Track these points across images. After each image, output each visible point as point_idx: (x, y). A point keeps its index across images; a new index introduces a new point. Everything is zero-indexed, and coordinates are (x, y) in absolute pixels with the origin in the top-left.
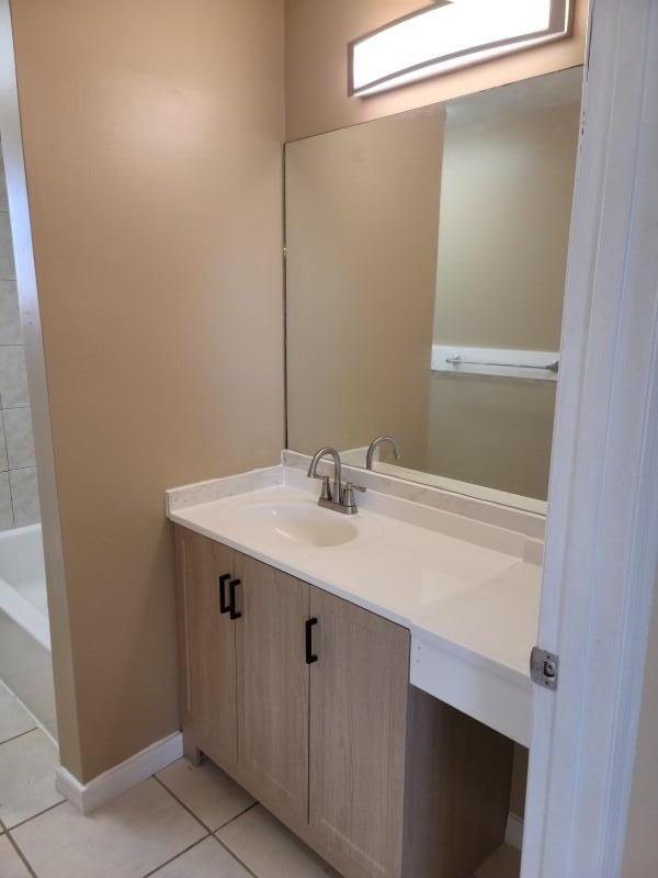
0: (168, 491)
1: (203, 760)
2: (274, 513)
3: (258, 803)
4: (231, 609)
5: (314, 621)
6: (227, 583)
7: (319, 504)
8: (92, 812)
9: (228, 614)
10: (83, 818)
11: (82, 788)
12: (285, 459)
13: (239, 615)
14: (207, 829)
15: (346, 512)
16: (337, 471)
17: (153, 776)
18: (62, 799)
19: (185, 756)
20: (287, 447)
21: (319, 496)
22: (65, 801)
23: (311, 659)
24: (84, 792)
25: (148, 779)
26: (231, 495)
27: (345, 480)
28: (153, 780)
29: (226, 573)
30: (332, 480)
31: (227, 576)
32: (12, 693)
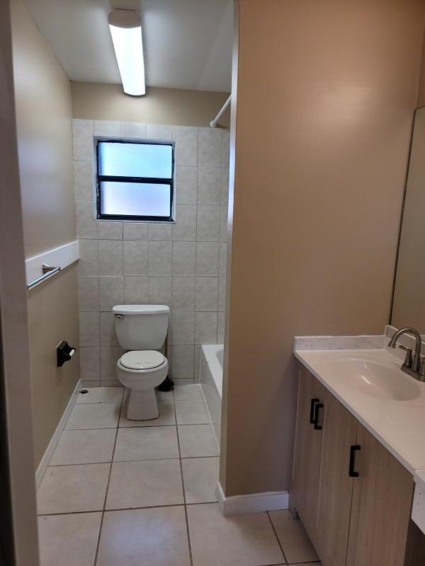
0: (296, 337)
1: (297, 517)
2: (365, 366)
3: (320, 561)
4: (315, 421)
5: (358, 447)
6: (316, 403)
7: (402, 369)
8: (228, 516)
9: (313, 425)
10: (222, 517)
11: (224, 499)
12: (387, 331)
13: (320, 428)
14: (286, 561)
15: (419, 379)
16: (418, 347)
17: (267, 512)
18: (216, 500)
19: (289, 510)
20: (390, 324)
21: (403, 362)
22: (217, 502)
23: (353, 474)
24: (225, 502)
25: (264, 512)
26: (339, 349)
27: (423, 354)
28: (266, 514)
29: (317, 398)
30: (414, 352)
31: (317, 400)
32: (214, 433)
